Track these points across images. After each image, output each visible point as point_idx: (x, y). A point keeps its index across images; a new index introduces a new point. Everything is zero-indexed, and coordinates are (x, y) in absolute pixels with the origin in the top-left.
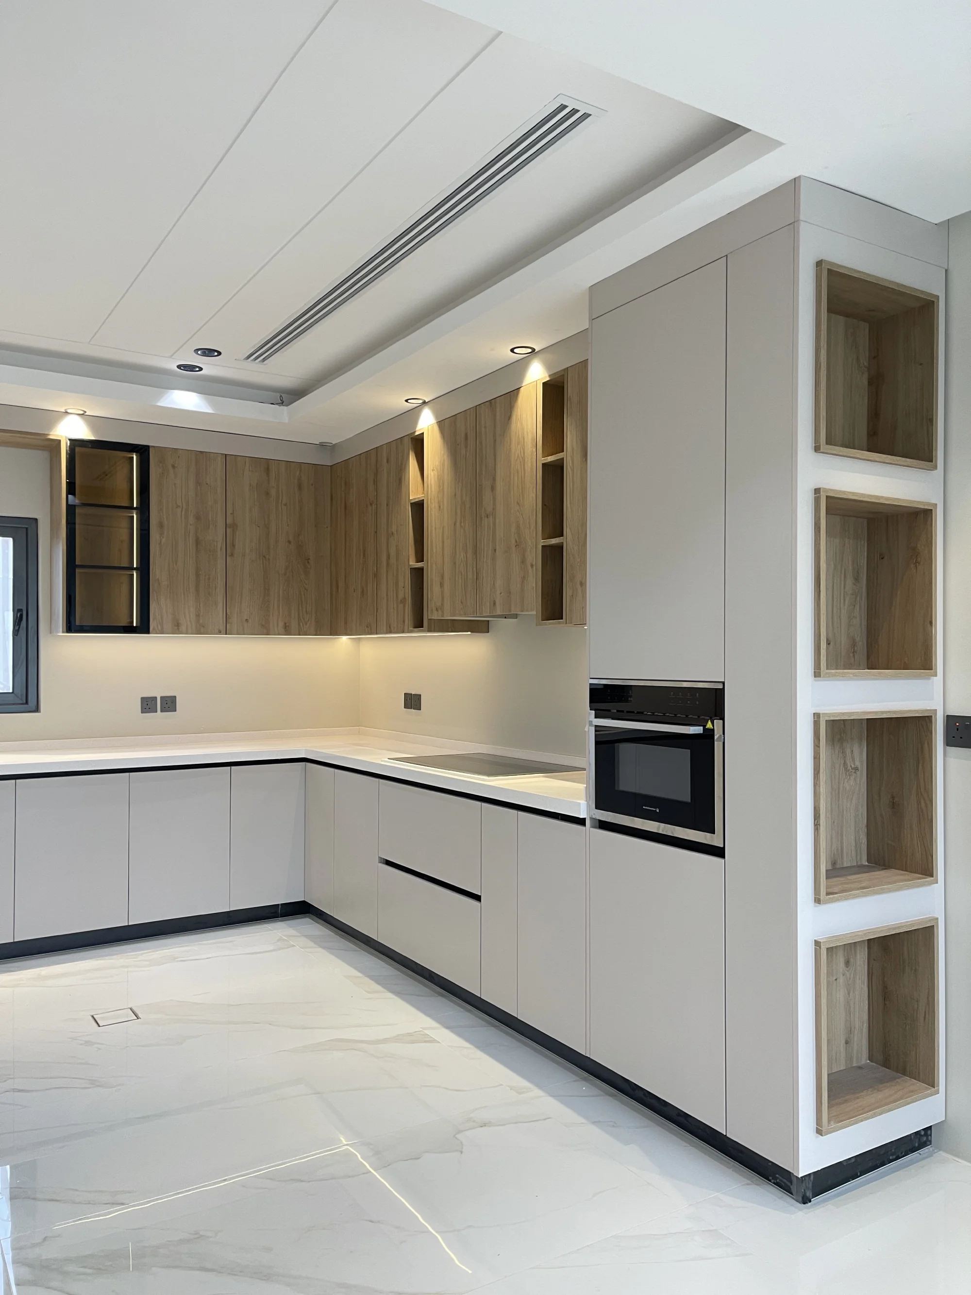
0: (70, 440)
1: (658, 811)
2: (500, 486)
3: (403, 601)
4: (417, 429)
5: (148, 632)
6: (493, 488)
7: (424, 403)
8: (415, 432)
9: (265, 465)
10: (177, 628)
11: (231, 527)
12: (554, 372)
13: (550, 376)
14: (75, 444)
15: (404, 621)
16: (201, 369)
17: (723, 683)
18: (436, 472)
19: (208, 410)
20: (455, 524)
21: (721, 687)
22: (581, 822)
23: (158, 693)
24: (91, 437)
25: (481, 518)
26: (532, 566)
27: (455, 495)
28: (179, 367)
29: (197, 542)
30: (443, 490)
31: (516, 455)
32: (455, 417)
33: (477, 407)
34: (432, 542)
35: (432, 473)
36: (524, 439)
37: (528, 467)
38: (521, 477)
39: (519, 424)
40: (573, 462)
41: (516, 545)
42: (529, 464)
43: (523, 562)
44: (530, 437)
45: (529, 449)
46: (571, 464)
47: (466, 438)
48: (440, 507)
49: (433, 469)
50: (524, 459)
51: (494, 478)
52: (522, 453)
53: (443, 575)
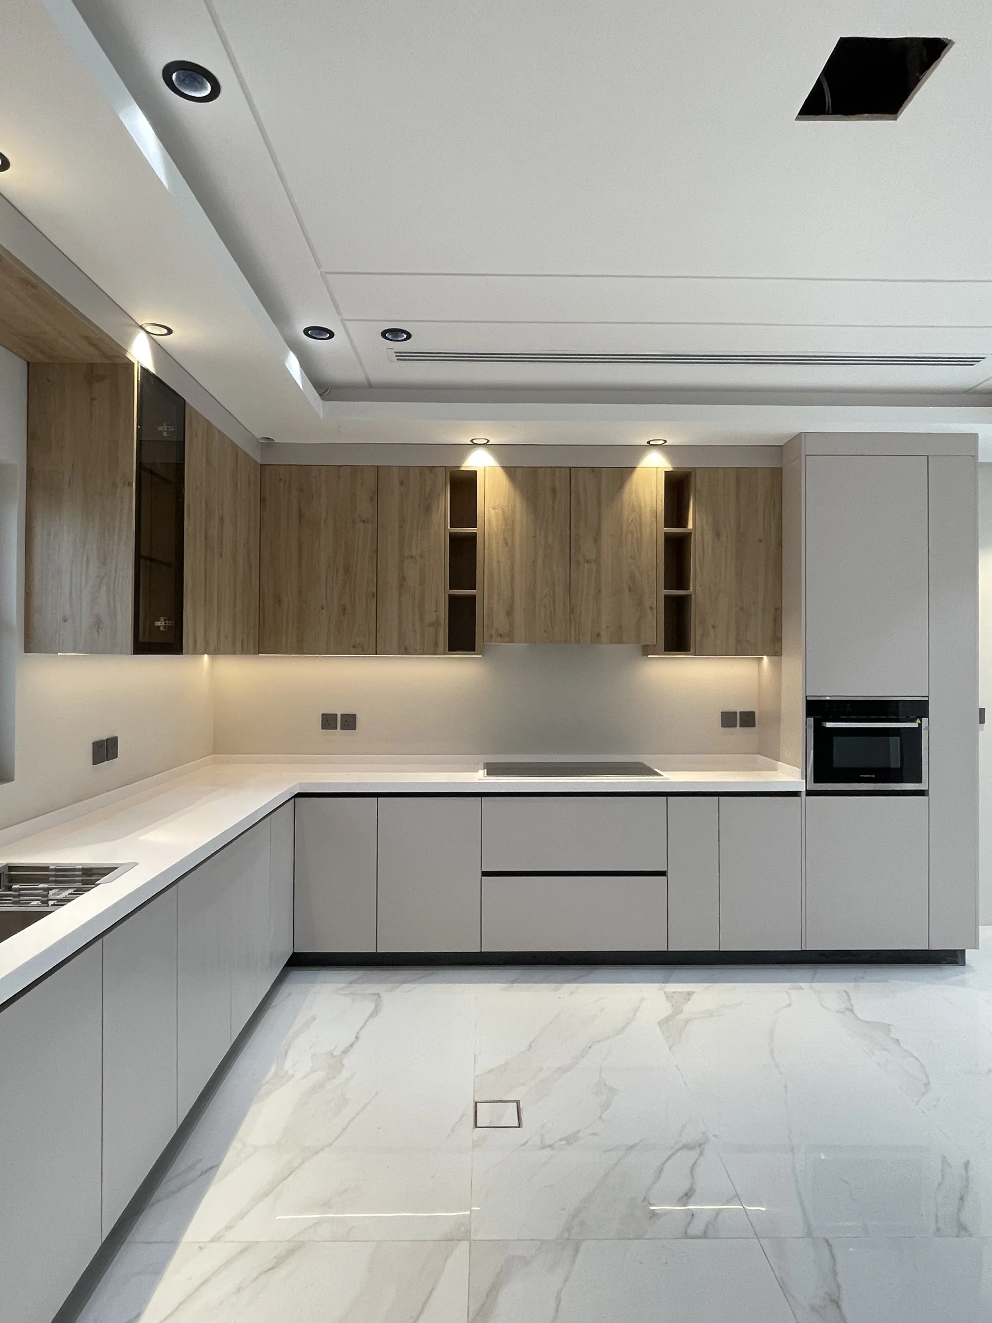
0: (142, 368)
1: (874, 776)
2: (606, 541)
3: (436, 624)
4: (463, 465)
6: (597, 540)
7: (488, 444)
8: (460, 467)
12: (680, 466)
13: (673, 468)
15: (436, 645)
16: (331, 337)
17: (928, 697)
18: (500, 511)
20: (535, 562)
22: (796, 794)
23: (104, 735)
24: (155, 372)
25: (578, 563)
26: (651, 608)
27: (535, 536)
28: (306, 330)
29: (206, 536)
30: (513, 529)
31: (630, 520)
32: (536, 468)
33: (572, 469)
34: (491, 574)
35: (492, 511)
36: (640, 508)
37: (646, 532)
38: (638, 539)
39: (633, 496)
40: (703, 537)
41: (630, 590)
42: (648, 530)
43: (640, 603)
44: (648, 508)
45: (647, 517)
46: (700, 538)
47: (554, 491)
48: (507, 544)
49: (494, 508)
50: (640, 525)
51: (598, 533)
52: (638, 520)
53: (511, 607)
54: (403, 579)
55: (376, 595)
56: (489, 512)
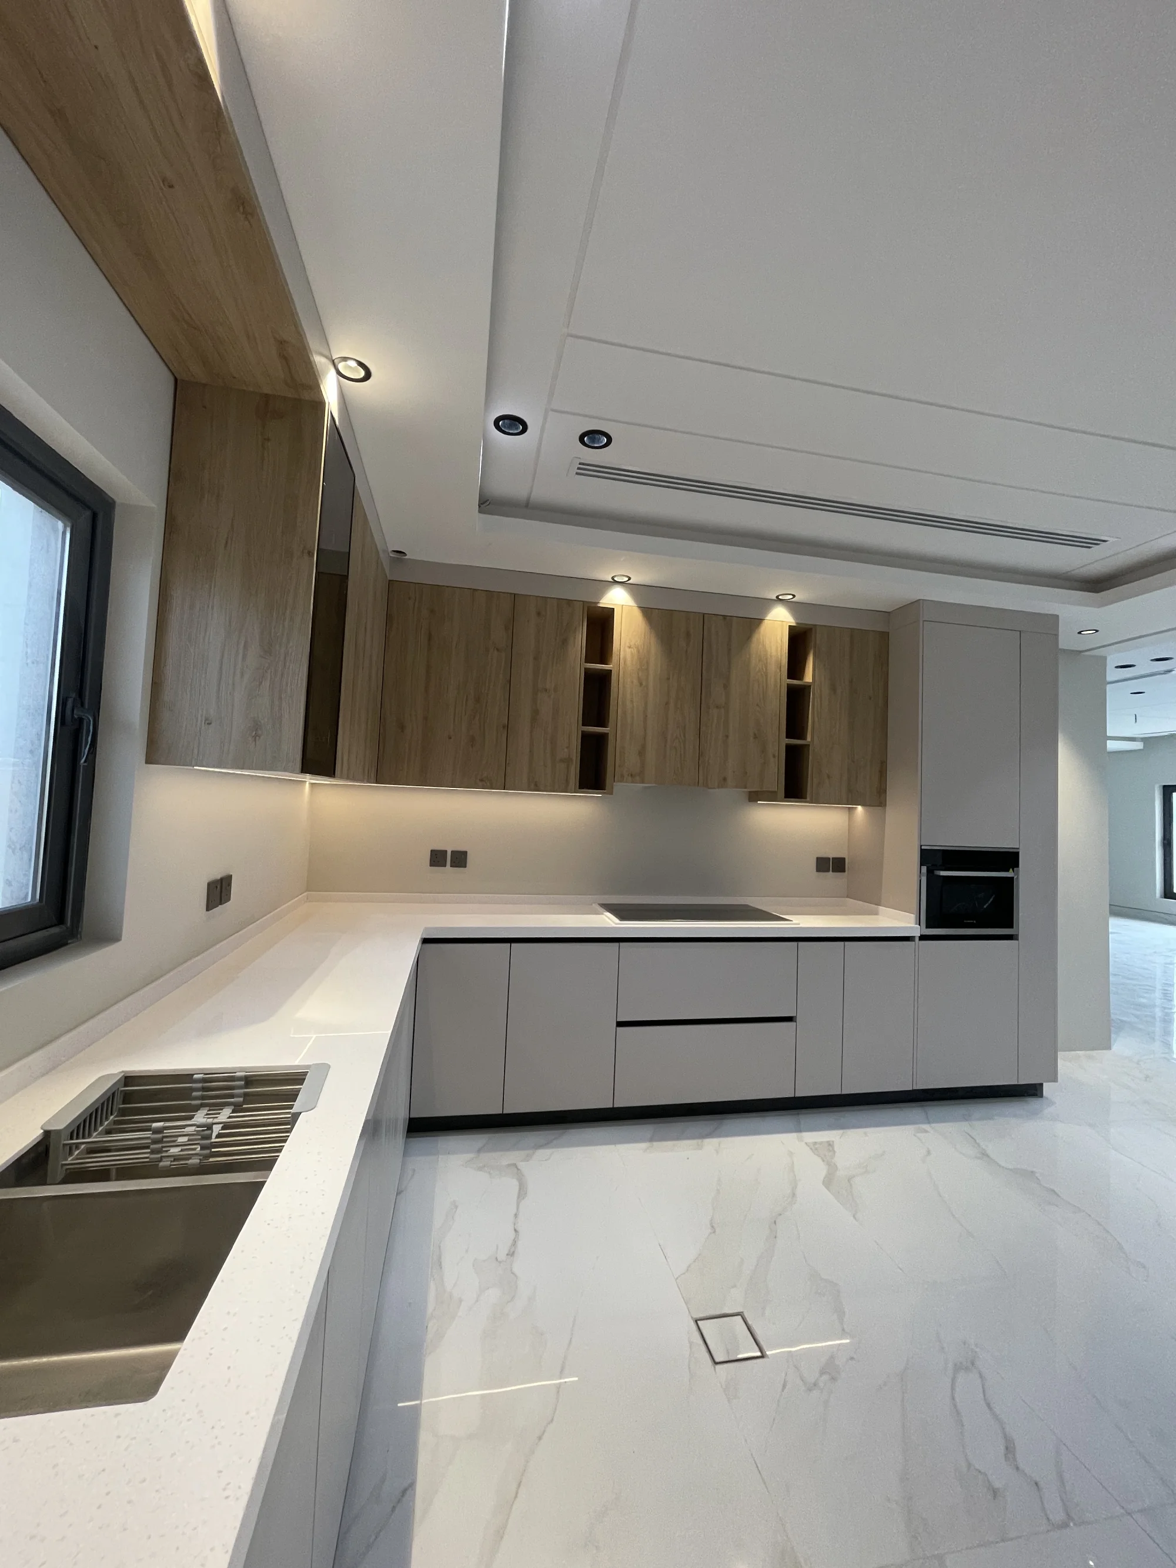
2: (735, 688)
4: (601, 601)
6: (726, 686)
8: (598, 603)
12: (803, 622)
13: (797, 623)
15: (567, 781)
17: (1019, 848)
20: (667, 703)
22: (909, 939)
25: (708, 708)
26: (774, 756)
33: (705, 615)
34: (624, 713)
37: (771, 681)
38: (763, 688)
39: (760, 646)
44: (773, 658)
46: (819, 691)
47: (688, 634)
49: (630, 647)
50: (766, 675)
51: (728, 679)
52: (764, 670)
53: (644, 747)
54: (536, 713)
56: (625, 651)
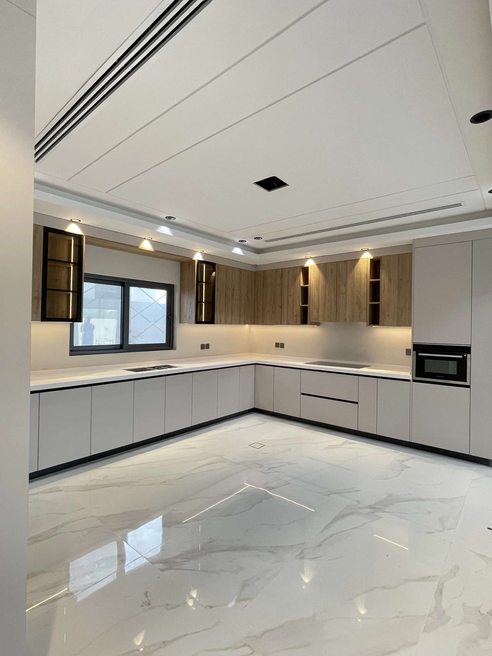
0: (198, 260)
1: (443, 377)
2: (349, 285)
3: (296, 316)
4: (304, 265)
5: (214, 323)
6: (346, 286)
7: (311, 258)
9: (240, 270)
10: (220, 323)
11: (233, 290)
12: (376, 256)
13: (374, 257)
14: (199, 262)
15: (297, 322)
16: (246, 241)
17: (471, 345)
19: (242, 254)
20: (326, 294)
21: (470, 346)
22: (409, 381)
23: (205, 343)
24: (202, 260)
25: (339, 294)
26: (365, 309)
27: (326, 286)
28: (239, 241)
29: (226, 294)
30: (319, 284)
31: (357, 278)
32: (326, 264)
33: (338, 262)
34: (312, 299)
35: (313, 279)
36: (361, 273)
37: (363, 281)
38: (360, 284)
39: (358, 269)
40: (384, 282)
41: (357, 303)
42: (364, 281)
43: (360, 308)
44: (364, 273)
45: (363, 276)
46: (383, 282)
47: (332, 270)
48: (317, 289)
49: (314, 278)
50: (361, 279)
51: (346, 283)
52: (360, 278)
53: (318, 309)
54: (288, 302)
55: (281, 307)
